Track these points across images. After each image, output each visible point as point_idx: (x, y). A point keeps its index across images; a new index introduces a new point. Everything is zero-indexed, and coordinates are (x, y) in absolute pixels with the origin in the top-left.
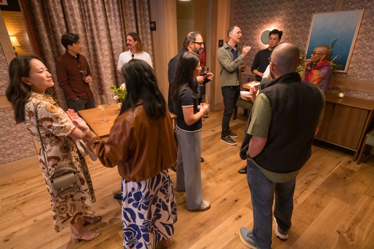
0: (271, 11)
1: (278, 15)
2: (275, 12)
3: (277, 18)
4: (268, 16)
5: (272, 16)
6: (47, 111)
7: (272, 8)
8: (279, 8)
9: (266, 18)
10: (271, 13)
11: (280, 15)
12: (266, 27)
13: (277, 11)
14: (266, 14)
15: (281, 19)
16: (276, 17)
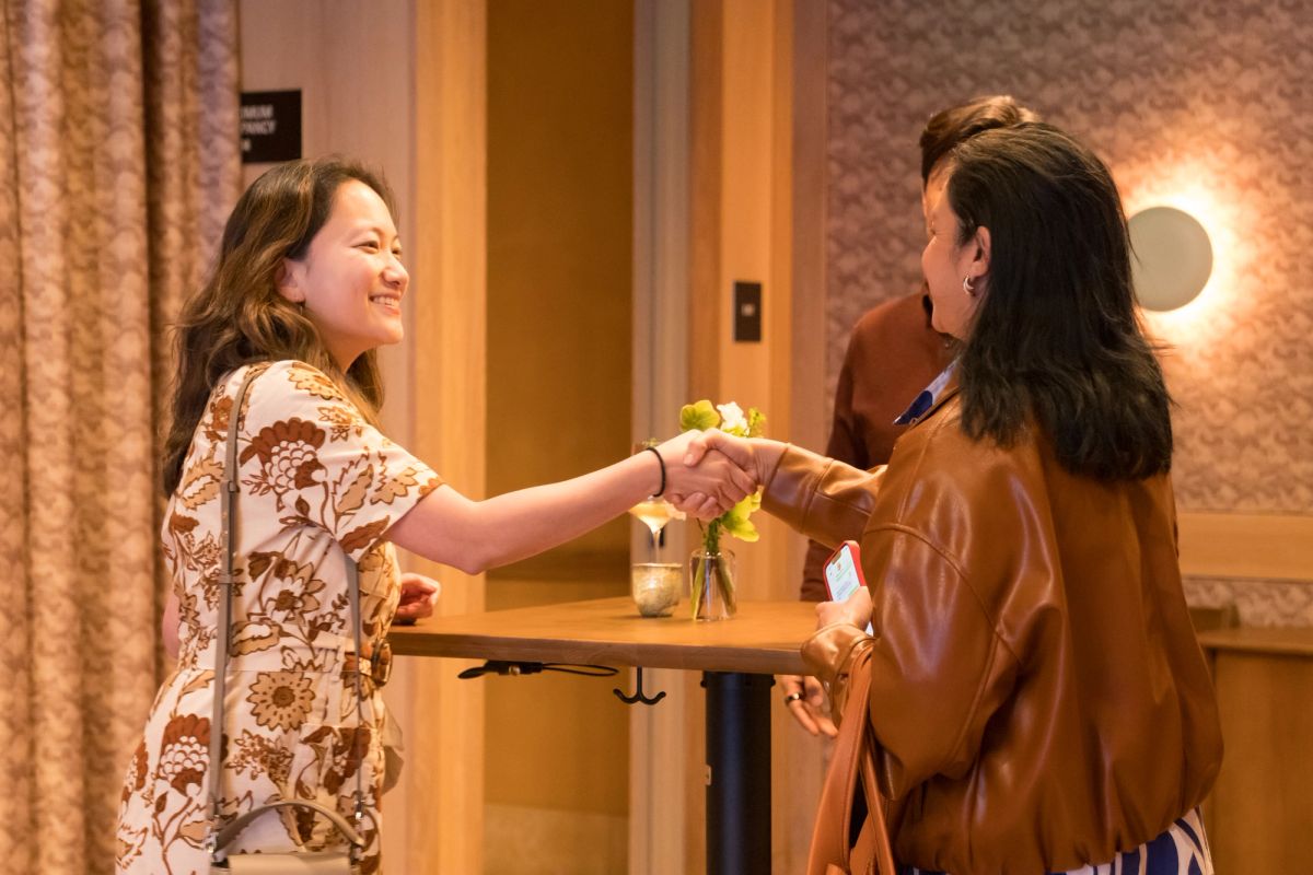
0: (1163, 71)
1: (1221, 99)
2: (1195, 79)
3: (1223, 116)
4: (1142, 107)
5: (1174, 105)
6: (294, 384)
7: (1169, 48)
8: (1225, 52)
9: (1126, 118)
10: (1168, 87)
11: (1244, 100)
12: (1137, 181)
13: (1212, 72)
14: (1121, 92)
15: (1253, 131)
16: (1207, 114)
